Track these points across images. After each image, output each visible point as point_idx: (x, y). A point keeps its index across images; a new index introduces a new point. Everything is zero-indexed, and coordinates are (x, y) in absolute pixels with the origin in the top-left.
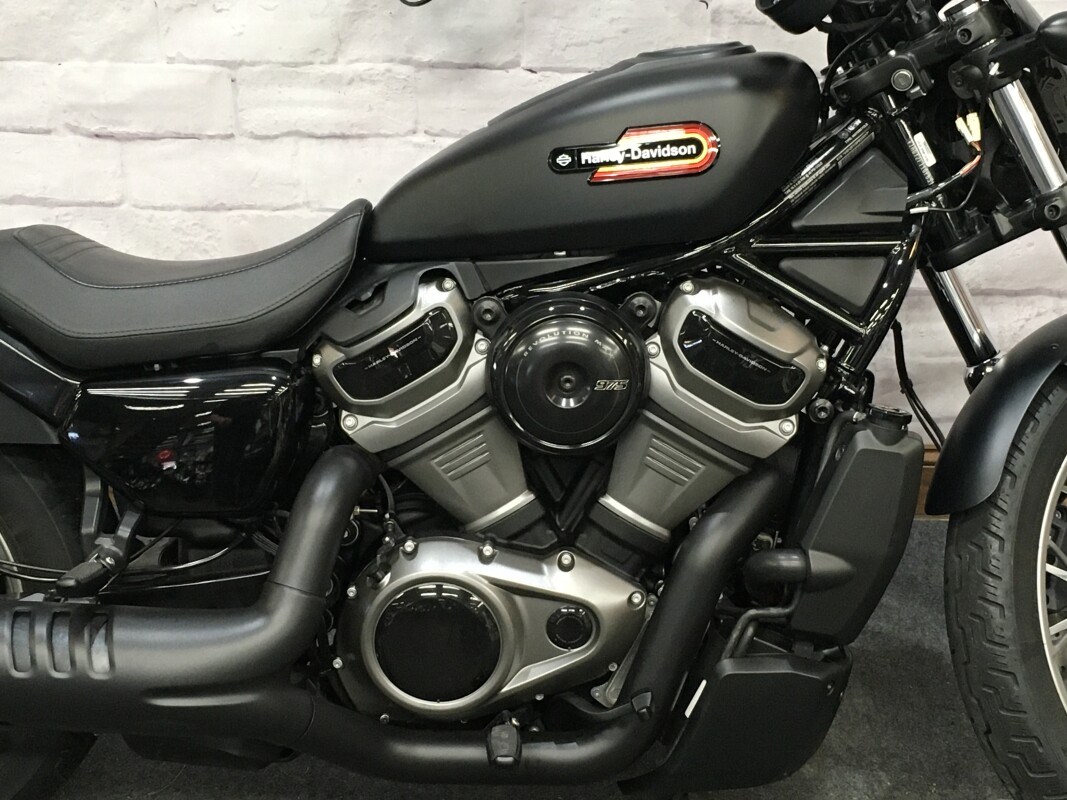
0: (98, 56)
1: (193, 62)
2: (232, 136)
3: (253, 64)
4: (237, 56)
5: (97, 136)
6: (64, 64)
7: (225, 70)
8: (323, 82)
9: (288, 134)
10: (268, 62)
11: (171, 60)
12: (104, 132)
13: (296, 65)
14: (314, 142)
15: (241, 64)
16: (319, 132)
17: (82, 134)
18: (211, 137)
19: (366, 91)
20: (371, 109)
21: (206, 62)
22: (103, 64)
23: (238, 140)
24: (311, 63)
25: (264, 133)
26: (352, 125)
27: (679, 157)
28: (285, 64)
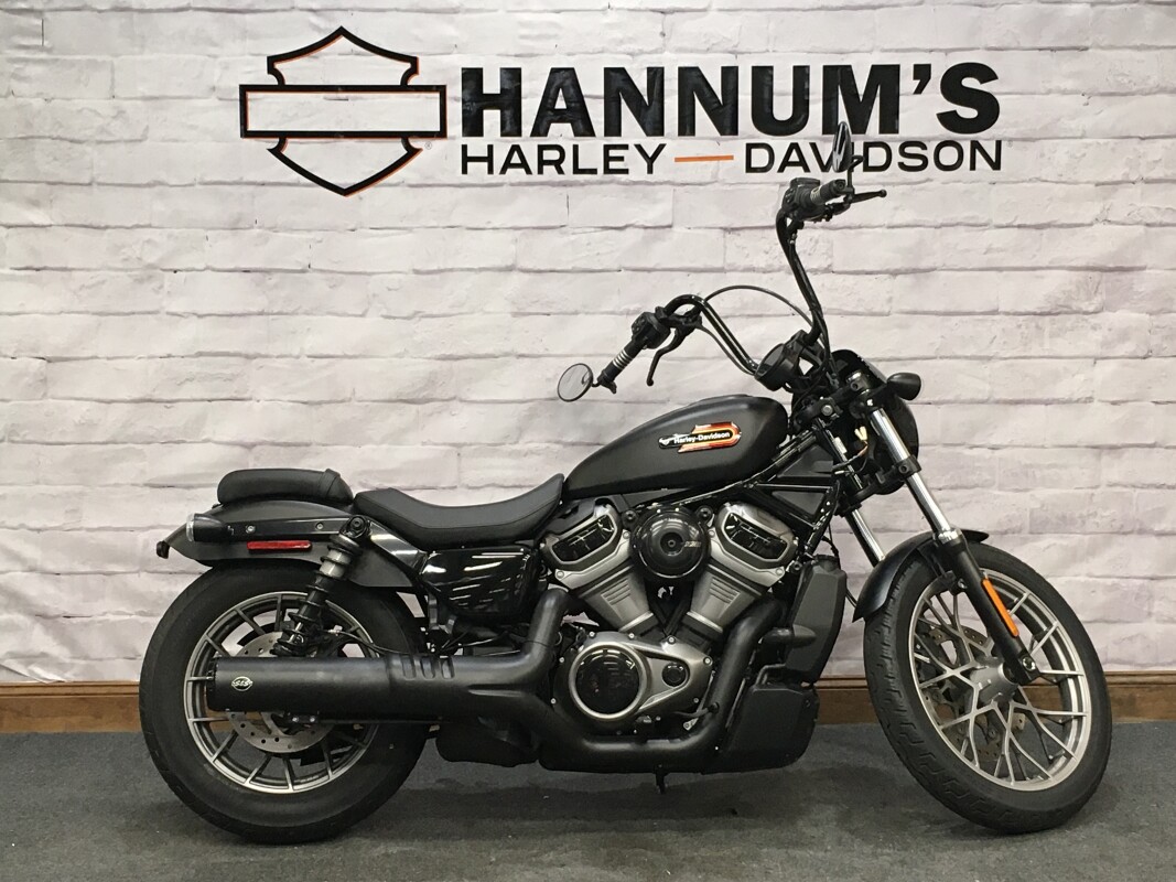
0: (383, 441)
1: (436, 444)
2: (455, 487)
3: (471, 445)
4: (462, 440)
6: (362, 447)
7: (455, 449)
8: (510, 454)
9: (488, 486)
10: (480, 444)
11: (424, 444)
13: (496, 445)
14: (503, 490)
15: (465, 444)
16: (506, 484)
18: (444, 488)
19: (534, 460)
20: (537, 470)
21: (444, 444)
22: (384, 446)
23: (459, 490)
24: (504, 444)
25: (475, 485)
26: (527, 480)
27: (722, 439)
28: (489, 445)
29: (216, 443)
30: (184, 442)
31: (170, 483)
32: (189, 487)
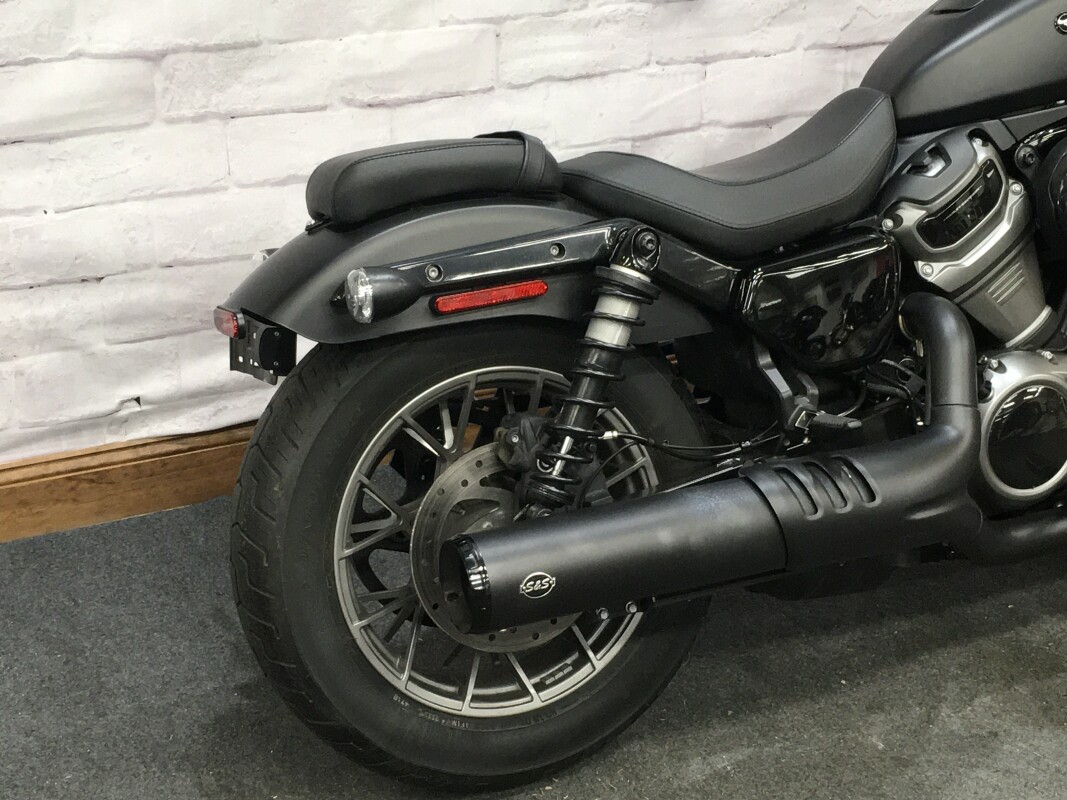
0: (379, 25)
1: (464, 23)
2: (492, 88)
3: (516, 18)
4: (504, 12)
5: (370, 106)
6: (345, 39)
7: (492, 27)
8: (575, 26)
9: (541, 80)
10: (530, 14)
11: (443, 23)
12: (377, 101)
13: (553, 14)
14: (563, 84)
15: (506, 18)
16: (567, 75)
17: (355, 106)
18: (474, 92)
19: (609, 32)
20: (613, 47)
21: (475, 21)
22: (381, 34)
23: (497, 92)
24: (566, 11)
25: (521, 82)
26: (597, 65)
28: (544, 15)
29: (96, 57)
30: (35, 61)
31: (14, 137)
32: (51, 139)
